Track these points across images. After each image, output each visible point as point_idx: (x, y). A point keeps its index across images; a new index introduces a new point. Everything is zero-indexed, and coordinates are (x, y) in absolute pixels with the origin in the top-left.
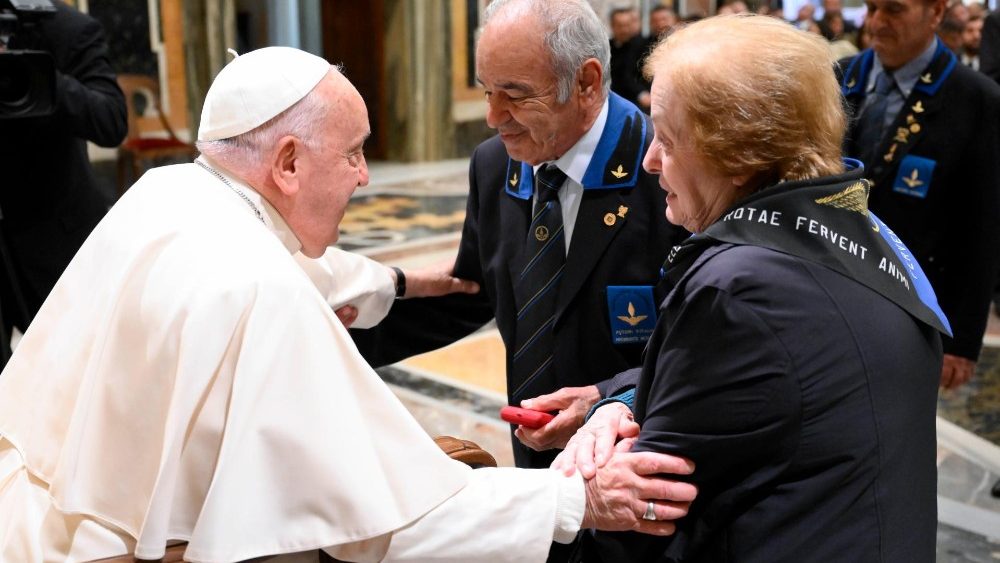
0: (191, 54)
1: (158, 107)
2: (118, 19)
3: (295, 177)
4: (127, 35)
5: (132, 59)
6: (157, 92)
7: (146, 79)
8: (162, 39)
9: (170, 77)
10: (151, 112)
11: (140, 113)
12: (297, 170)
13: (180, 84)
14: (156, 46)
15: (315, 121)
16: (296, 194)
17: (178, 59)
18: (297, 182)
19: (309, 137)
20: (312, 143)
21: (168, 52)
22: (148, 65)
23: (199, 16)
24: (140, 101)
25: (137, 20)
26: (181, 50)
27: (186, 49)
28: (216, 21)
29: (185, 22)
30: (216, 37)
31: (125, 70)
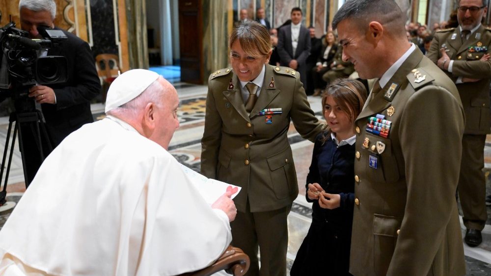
1: (118, 66)
2: (103, 33)
3: (154, 122)
4: (107, 39)
5: (109, 48)
6: (118, 60)
7: (114, 56)
8: (120, 40)
9: (123, 54)
11: (111, 68)
12: (154, 118)
13: (127, 57)
14: (118, 43)
15: (160, 96)
16: (154, 129)
17: (126, 48)
18: (154, 124)
19: (158, 103)
20: (159, 106)
21: (122, 45)
22: (114, 50)
23: (133, 32)
24: (111, 63)
25: (111, 33)
26: (126, 45)
27: (128, 44)
28: (140, 33)
29: (128, 34)
30: (140, 39)
31: (106, 52)
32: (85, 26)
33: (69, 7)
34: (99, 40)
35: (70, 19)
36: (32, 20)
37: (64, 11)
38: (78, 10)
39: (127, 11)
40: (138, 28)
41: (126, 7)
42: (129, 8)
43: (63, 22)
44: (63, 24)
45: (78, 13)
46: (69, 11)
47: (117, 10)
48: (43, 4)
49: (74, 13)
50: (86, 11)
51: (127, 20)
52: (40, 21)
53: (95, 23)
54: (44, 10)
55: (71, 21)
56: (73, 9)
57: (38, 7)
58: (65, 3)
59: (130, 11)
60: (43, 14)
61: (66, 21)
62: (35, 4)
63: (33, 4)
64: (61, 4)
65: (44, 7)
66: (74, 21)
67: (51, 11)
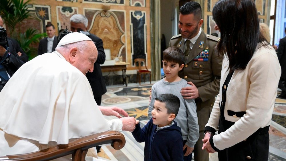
0: (152, 54)
1: (145, 64)
2: (139, 48)
4: (140, 51)
5: (141, 55)
6: (145, 62)
7: (143, 59)
8: (147, 52)
9: (148, 59)
10: (144, 65)
11: (142, 66)
12: (75, 57)
13: (150, 60)
14: (146, 53)
17: (150, 56)
19: (81, 50)
21: (148, 54)
22: (144, 57)
23: (154, 48)
24: (142, 63)
25: (142, 48)
26: (150, 54)
27: (151, 54)
28: (157, 49)
29: (151, 49)
30: (157, 51)
31: (140, 58)
32: (130, 45)
33: (123, 36)
34: (137, 52)
35: (123, 41)
36: (75, 27)
37: (120, 37)
38: (127, 37)
39: (151, 37)
40: (156, 46)
41: (151, 35)
42: (152, 36)
43: (120, 43)
44: (120, 44)
45: (127, 39)
46: (123, 38)
47: (146, 37)
48: (80, 19)
49: (125, 39)
50: (131, 38)
51: (151, 42)
52: (79, 27)
53: (135, 43)
54: (81, 23)
55: (123, 42)
56: (125, 36)
57: (78, 21)
58: (121, 34)
59: (153, 38)
60: (80, 24)
61: (121, 42)
62: (77, 20)
63: (75, 19)
64: (119, 33)
65: (81, 21)
66: (125, 42)
67: (85, 23)
